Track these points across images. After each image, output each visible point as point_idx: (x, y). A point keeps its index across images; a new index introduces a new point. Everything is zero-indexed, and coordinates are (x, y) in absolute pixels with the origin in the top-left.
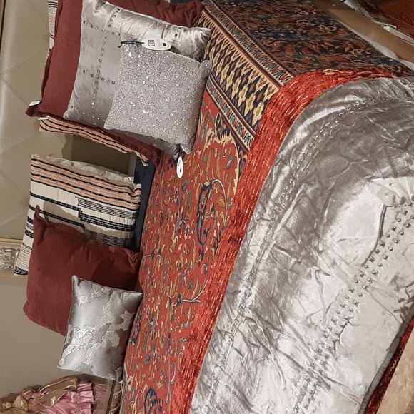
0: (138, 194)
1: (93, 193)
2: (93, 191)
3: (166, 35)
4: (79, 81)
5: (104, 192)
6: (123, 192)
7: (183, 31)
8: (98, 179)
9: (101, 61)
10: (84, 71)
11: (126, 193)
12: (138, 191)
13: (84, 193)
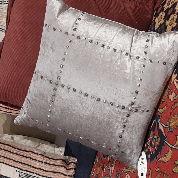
0: (73, 167)
1: (33, 167)
2: (32, 165)
3: (135, 41)
4: (35, 86)
5: (42, 166)
6: (59, 166)
7: (155, 35)
8: (37, 154)
9: (62, 66)
10: (42, 77)
11: (62, 166)
12: (73, 164)
13: (24, 167)
